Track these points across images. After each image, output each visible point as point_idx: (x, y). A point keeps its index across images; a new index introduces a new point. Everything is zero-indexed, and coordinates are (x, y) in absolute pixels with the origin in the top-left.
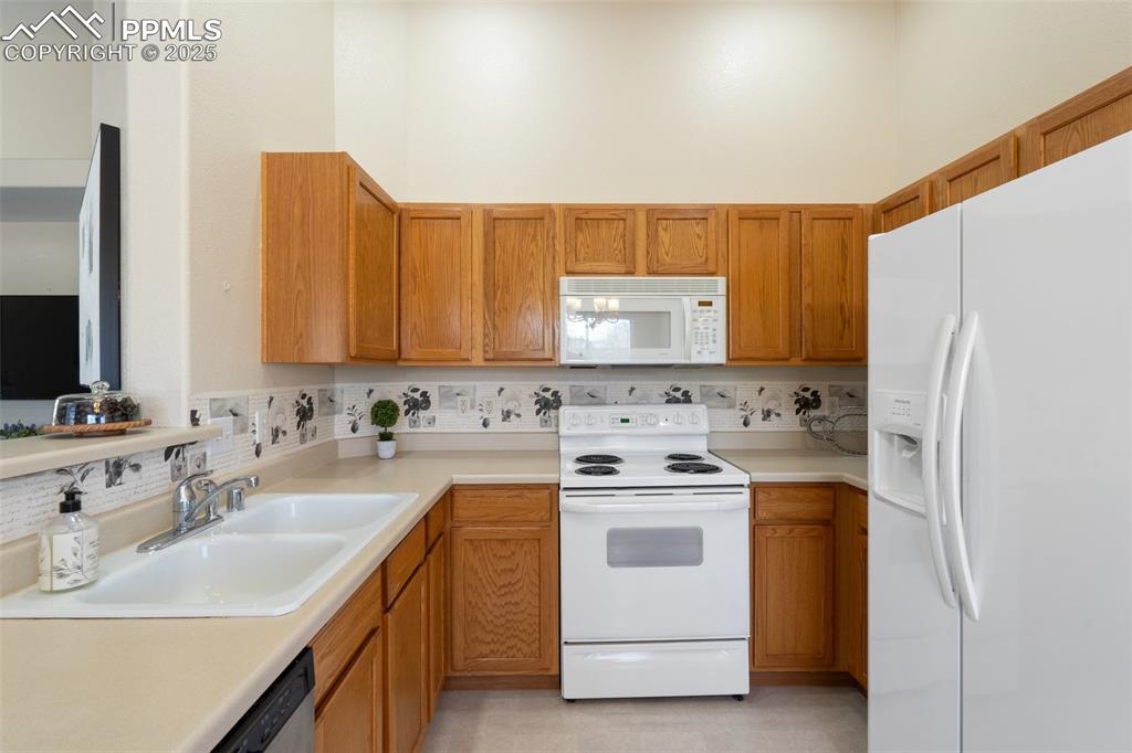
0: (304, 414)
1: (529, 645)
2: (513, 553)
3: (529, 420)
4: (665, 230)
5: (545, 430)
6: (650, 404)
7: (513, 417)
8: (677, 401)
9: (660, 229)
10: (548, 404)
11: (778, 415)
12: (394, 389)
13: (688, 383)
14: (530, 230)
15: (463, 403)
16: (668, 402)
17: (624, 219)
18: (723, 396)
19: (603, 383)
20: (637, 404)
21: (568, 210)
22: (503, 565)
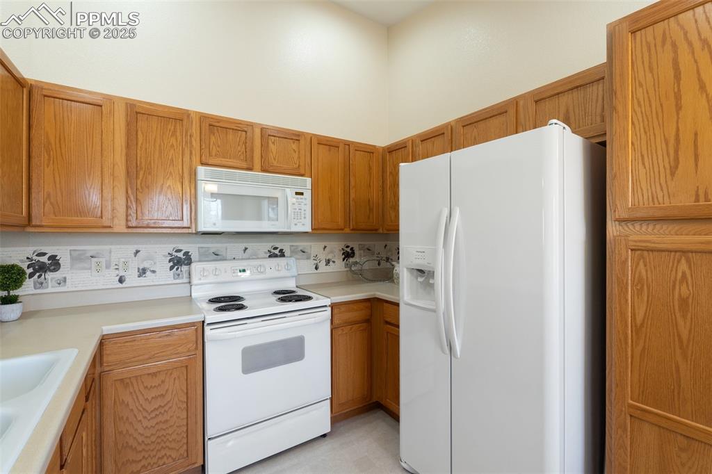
1: (177, 450)
2: (163, 382)
3: (164, 274)
4: (273, 143)
5: (178, 281)
6: (258, 258)
7: (148, 273)
8: (276, 256)
9: (270, 142)
10: (180, 262)
11: (334, 262)
12: (16, 254)
13: (283, 244)
14: (171, 127)
15: (98, 264)
16: (270, 256)
17: (246, 132)
18: (304, 252)
19: (225, 245)
20: (249, 259)
21: (203, 117)
22: (154, 393)
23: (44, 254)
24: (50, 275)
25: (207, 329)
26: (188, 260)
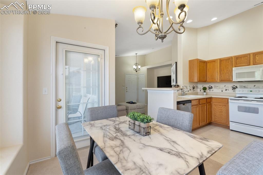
0: (194, 88)
1: (224, 121)
2: (222, 107)
3: (231, 91)
4: (257, 56)
7: (227, 90)
10: (234, 88)
12: (207, 86)
14: (228, 61)
17: (247, 56)
19: (247, 84)
20: (256, 88)
21: (235, 57)
22: (220, 109)
23: (210, 86)
24: (211, 89)
25: (229, 100)
26: (236, 87)
